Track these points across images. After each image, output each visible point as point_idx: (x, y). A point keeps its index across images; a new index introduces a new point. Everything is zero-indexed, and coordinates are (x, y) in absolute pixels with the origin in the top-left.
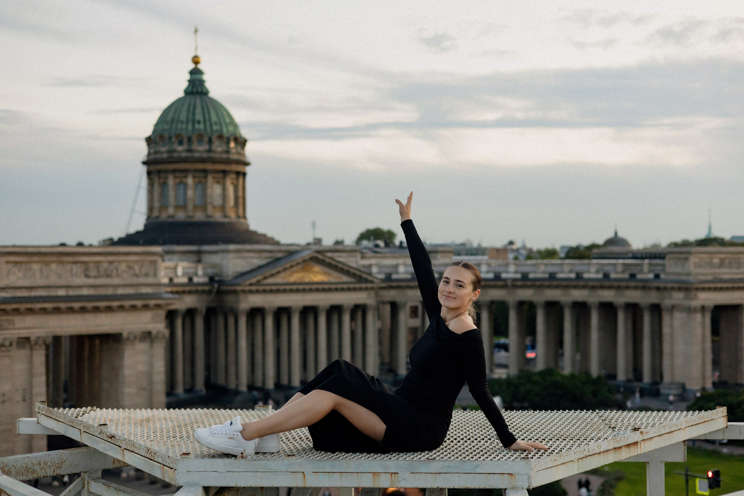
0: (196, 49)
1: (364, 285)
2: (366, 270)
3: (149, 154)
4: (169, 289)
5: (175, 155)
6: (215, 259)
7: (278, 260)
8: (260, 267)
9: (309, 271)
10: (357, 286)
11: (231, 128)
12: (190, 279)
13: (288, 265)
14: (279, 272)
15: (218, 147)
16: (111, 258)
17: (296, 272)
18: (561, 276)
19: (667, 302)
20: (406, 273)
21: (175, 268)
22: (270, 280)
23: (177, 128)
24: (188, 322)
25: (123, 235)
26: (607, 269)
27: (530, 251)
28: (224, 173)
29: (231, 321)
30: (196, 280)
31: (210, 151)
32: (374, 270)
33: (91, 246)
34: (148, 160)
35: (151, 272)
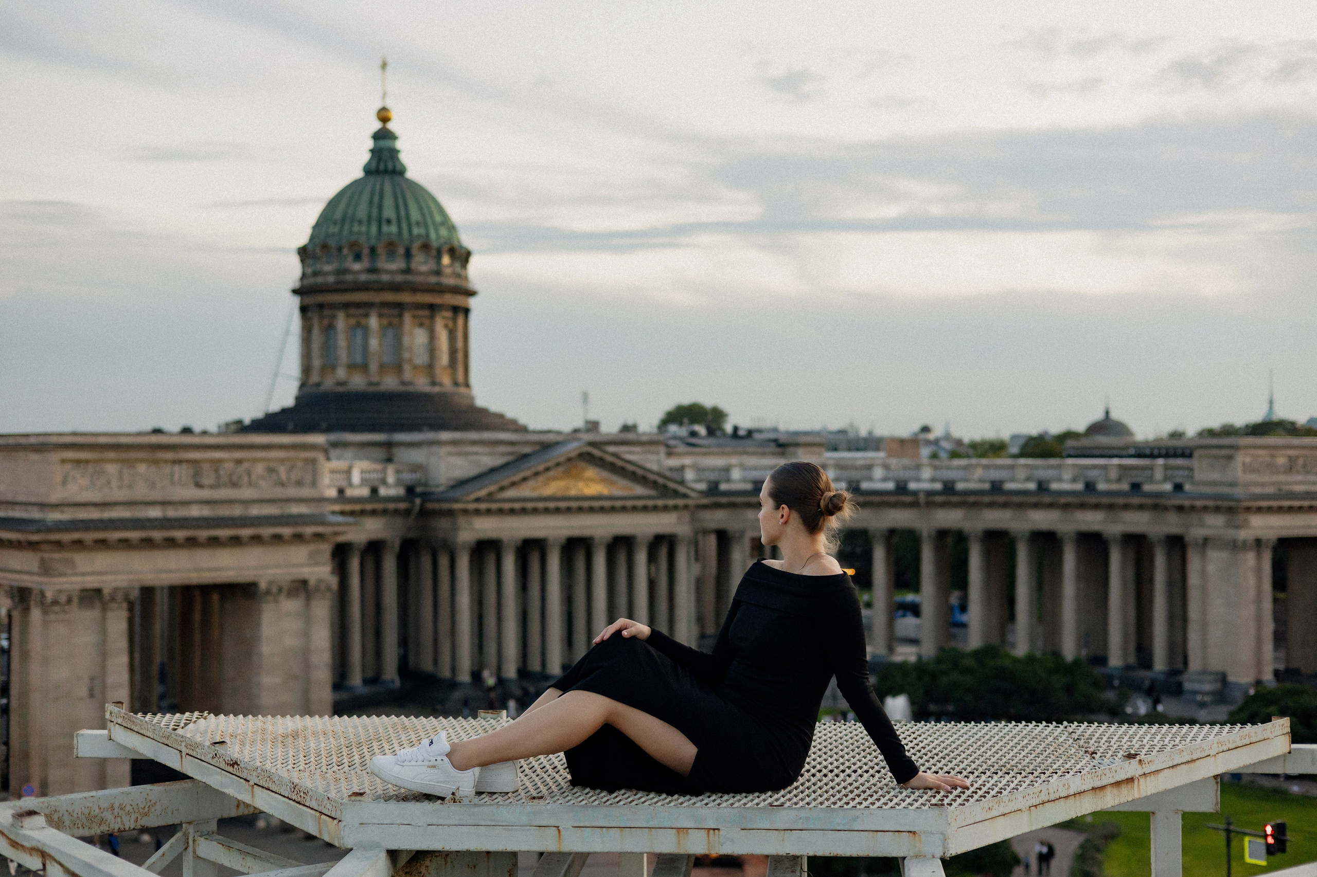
0: (384, 95)
1: (671, 502)
2: (674, 475)
3: (304, 276)
4: (337, 508)
5: (349, 278)
6: (417, 456)
7: (524, 457)
8: (493, 470)
9: (578, 477)
10: (660, 503)
11: (444, 232)
12: (374, 491)
13: (541, 467)
14: (525, 479)
15: (422, 264)
16: (238, 455)
17: (556, 478)
18: (1010, 486)
19: (1195, 533)
20: (744, 480)
21: (348, 472)
22: (511, 493)
23: (351, 232)
24: (370, 562)
25: (259, 415)
26: (1092, 474)
27: (959, 442)
28: (433, 308)
29: (444, 562)
30: (383, 491)
31: (407, 271)
32: (689, 475)
33: (205, 433)
34: (302, 287)
35: (308, 478)
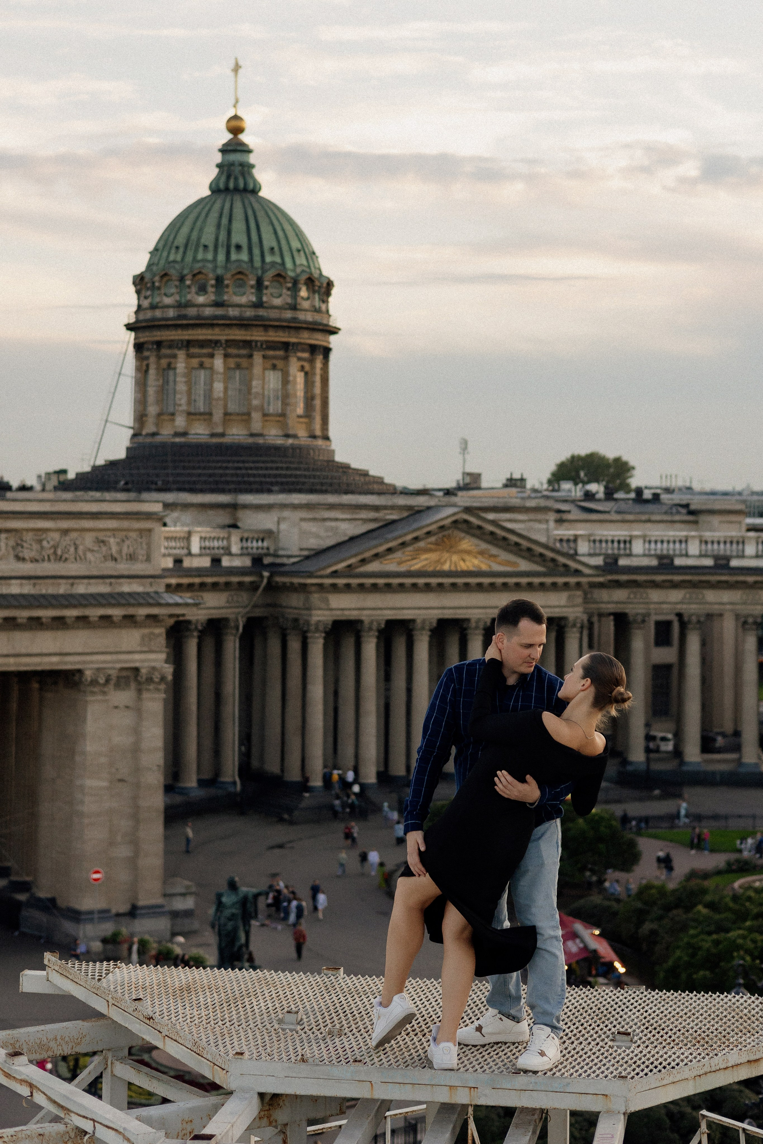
0: (237, 102)
2: (565, 548)
4: (173, 581)
5: (192, 312)
6: (266, 521)
9: (451, 549)
10: (550, 581)
11: (301, 260)
13: (410, 537)
14: (390, 551)
15: (275, 297)
16: (65, 524)
20: (648, 555)
22: (375, 566)
24: (209, 645)
25: (87, 468)
28: (286, 346)
30: (226, 562)
32: (583, 548)
34: (137, 321)
35: (141, 553)
